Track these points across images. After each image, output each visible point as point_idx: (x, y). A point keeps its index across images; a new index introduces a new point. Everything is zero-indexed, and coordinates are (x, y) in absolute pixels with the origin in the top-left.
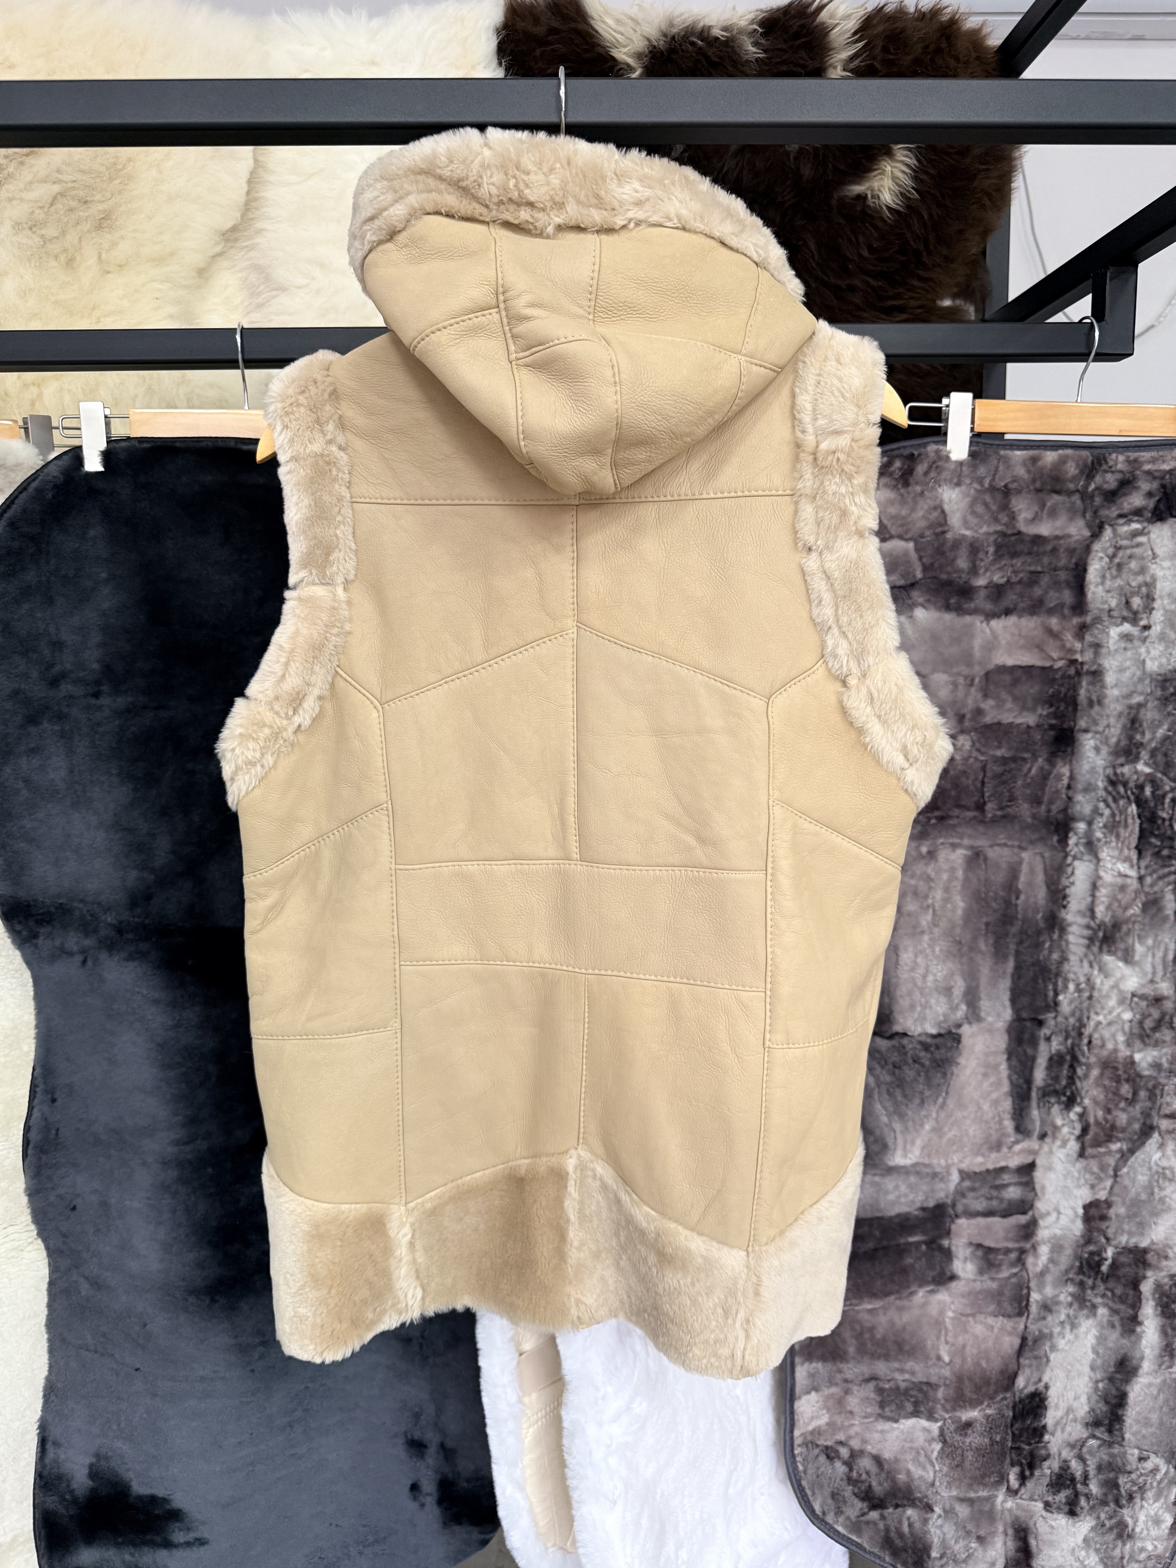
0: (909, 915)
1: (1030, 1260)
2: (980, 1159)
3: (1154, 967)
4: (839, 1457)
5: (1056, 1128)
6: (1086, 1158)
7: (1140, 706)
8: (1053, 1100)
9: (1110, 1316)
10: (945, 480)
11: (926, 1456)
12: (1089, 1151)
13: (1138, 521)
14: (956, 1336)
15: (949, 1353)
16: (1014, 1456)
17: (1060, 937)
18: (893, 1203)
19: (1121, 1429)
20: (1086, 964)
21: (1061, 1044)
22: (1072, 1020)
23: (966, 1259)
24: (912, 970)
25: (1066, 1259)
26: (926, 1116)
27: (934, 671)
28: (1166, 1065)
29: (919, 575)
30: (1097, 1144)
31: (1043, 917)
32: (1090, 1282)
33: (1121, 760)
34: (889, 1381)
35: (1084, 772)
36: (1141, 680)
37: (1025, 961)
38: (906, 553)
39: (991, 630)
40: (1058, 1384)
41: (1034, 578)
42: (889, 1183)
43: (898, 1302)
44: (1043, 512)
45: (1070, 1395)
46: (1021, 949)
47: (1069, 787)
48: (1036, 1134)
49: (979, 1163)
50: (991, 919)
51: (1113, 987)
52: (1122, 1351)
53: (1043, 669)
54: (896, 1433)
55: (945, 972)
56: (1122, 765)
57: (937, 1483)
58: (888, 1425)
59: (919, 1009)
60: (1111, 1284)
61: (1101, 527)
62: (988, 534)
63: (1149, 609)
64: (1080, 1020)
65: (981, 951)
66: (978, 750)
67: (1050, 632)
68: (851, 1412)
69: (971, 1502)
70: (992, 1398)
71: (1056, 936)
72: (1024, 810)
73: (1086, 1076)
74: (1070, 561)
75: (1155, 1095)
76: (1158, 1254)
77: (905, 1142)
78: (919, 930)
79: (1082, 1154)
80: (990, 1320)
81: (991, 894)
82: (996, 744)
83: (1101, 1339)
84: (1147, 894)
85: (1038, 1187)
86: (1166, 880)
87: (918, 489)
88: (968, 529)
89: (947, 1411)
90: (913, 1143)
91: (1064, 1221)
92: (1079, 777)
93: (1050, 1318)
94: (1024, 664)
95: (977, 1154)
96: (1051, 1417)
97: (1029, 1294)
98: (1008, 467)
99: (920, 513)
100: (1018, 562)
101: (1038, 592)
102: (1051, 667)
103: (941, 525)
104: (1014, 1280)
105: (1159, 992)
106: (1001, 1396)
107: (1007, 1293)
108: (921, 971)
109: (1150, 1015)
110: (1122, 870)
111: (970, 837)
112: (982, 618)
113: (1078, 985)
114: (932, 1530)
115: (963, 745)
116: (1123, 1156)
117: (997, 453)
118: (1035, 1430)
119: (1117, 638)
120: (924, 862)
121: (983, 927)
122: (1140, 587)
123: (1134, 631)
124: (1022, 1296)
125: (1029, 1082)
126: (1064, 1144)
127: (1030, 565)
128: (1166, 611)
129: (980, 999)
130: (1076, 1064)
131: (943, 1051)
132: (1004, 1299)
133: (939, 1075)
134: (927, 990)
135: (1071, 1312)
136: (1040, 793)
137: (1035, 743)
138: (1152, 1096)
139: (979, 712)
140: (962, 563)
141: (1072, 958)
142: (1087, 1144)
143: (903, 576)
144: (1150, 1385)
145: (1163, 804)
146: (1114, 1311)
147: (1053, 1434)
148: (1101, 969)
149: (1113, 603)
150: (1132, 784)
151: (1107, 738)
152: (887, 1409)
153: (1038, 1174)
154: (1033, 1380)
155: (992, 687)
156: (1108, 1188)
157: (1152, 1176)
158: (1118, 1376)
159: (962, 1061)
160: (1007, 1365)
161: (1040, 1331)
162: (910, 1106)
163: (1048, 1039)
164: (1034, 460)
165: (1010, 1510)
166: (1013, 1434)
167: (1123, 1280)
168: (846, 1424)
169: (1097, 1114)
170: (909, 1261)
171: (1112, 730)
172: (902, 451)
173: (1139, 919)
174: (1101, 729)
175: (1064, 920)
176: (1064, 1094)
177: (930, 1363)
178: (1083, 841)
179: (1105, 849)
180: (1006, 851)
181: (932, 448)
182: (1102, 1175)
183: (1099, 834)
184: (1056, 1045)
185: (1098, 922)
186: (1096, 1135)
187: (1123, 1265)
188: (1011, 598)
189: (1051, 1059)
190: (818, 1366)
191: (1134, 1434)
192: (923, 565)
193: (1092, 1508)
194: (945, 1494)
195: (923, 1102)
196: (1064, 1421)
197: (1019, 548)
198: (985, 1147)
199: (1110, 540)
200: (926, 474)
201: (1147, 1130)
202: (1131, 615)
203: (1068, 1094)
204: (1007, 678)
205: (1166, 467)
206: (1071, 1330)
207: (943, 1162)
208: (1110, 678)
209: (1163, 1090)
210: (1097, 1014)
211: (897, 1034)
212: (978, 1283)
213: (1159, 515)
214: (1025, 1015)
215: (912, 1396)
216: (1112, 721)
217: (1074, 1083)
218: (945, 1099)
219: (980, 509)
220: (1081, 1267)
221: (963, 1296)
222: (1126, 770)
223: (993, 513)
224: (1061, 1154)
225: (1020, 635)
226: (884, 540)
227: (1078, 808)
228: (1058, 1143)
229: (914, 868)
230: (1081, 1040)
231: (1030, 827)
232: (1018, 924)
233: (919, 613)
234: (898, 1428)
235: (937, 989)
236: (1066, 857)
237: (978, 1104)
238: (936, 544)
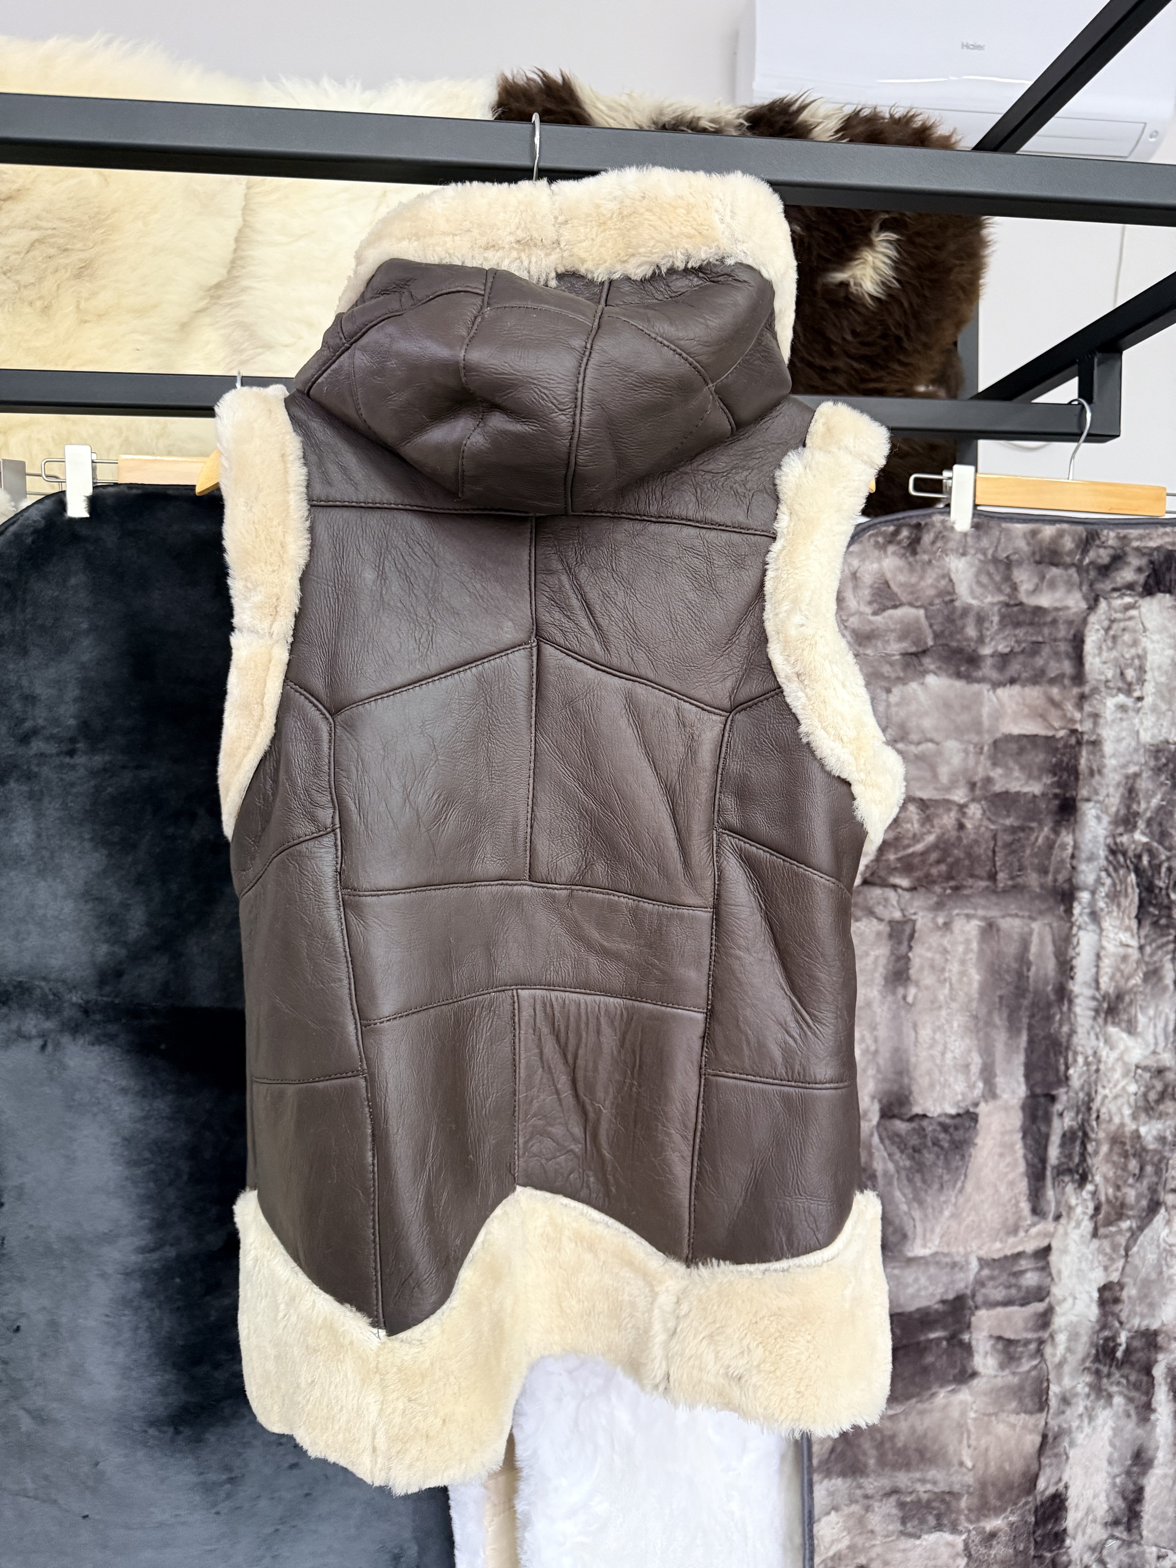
0: (927, 988)
1: (1048, 1350)
2: (998, 1245)
3: (1156, 1038)
5: (1070, 1209)
6: (1099, 1238)
7: (1136, 775)
8: (1067, 1179)
9: (1126, 1405)
10: (952, 550)
12: (1102, 1231)
13: (1130, 595)
14: (978, 1439)
15: (972, 1458)
17: (1070, 1009)
18: (913, 1297)
19: (1139, 1527)
20: (1093, 1036)
21: (1073, 1120)
22: (1081, 1095)
23: (986, 1353)
24: (931, 1047)
25: (1083, 1347)
26: (945, 1202)
27: (947, 737)
28: (1170, 1138)
29: (930, 643)
30: (1109, 1223)
31: (1053, 989)
32: (1105, 1370)
33: (1121, 829)
34: (911, 1493)
35: (1087, 841)
36: (1136, 750)
37: (1037, 1035)
38: (917, 620)
39: (998, 699)
40: (1077, 1482)
41: (1035, 649)
42: (909, 1275)
43: (919, 1406)
44: (1042, 584)
45: (1089, 1493)
46: (1033, 1022)
47: (1073, 856)
48: (1051, 1216)
49: (998, 1249)
50: (1005, 992)
51: (1118, 1060)
52: (1139, 1442)
53: (1047, 738)
54: (919, 1550)
55: (963, 1049)
56: (1121, 835)
58: (910, 1542)
59: (938, 1088)
60: (1126, 1370)
61: (1096, 600)
62: (993, 604)
63: (1141, 681)
64: (1089, 1094)
65: (995, 1026)
66: (989, 819)
67: (1052, 702)
68: (872, 1532)
70: (1015, 1504)
71: (1065, 1008)
72: (1033, 879)
73: (1096, 1152)
74: (1069, 632)
75: (1161, 1170)
76: (1168, 1335)
77: (925, 1231)
78: (937, 1005)
79: (1095, 1234)
80: (1013, 1418)
81: (1005, 966)
82: (1005, 813)
83: (1117, 1431)
84: (1147, 964)
85: (1054, 1271)
86: (1165, 949)
87: (926, 557)
88: (974, 598)
89: (971, 1522)
90: (932, 1231)
91: (1080, 1307)
92: (1082, 846)
93: (1068, 1412)
94: (1029, 733)
95: (995, 1241)
96: (1071, 1520)
97: (1048, 1388)
98: (1010, 540)
99: (930, 581)
100: (1020, 632)
101: (1039, 662)
102: (1053, 737)
103: (949, 593)
104: (1034, 1373)
105: (1161, 1064)
106: (1023, 1500)
107: (1028, 1388)
108: (940, 1048)
109: (1153, 1087)
110: (1124, 939)
111: (984, 907)
112: (988, 686)
113: (1086, 1058)
115: (974, 814)
116: (1132, 1235)
117: (1000, 526)
118: (1057, 1534)
119: (1113, 708)
120: (939, 933)
121: (997, 1000)
122: (1133, 659)
123: (1129, 702)
124: (1041, 1390)
125: (1043, 1160)
126: (1078, 1225)
127: (1032, 635)
128: (1157, 683)
129: (995, 1076)
130: (1086, 1141)
131: (961, 1132)
132: (1025, 1394)
133: (958, 1157)
134: (946, 1068)
135: (1089, 1404)
136: (1046, 863)
137: (1041, 812)
138: (1158, 1172)
139: (988, 780)
140: (971, 631)
141: (1080, 1031)
142: (1100, 1223)
143: (915, 643)
144: (1165, 1476)
145: (1159, 873)
146: (1130, 1400)
147: (1074, 1538)
148: (1106, 1042)
149: (1110, 674)
150: (1130, 854)
151: (1107, 807)
152: (909, 1525)
153: (1053, 1258)
154: (1053, 1480)
155: (1000, 755)
156: (1120, 1268)
157: (1160, 1254)
158: (1135, 1469)
159: (979, 1141)
160: (1028, 1467)
161: (1059, 1427)
162: (930, 1192)
163: (1061, 1115)
164: (1034, 533)
166: (1036, 1542)
167: (1137, 1366)
168: (867, 1545)
169: (1107, 1192)
170: (929, 1359)
171: (1112, 799)
172: (907, 520)
173: (1141, 989)
174: (1101, 798)
175: (1071, 991)
176: (1077, 1172)
177: (953, 1470)
178: (1087, 911)
179: (1107, 918)
180: (1017, 922)
181: (937, 518)
182: (1115, 1256)
183: (1101, 904)
184: (1068, 1121)
185: (1102, 992)
186: (1108, 1214)
187: (1136, 1350)
188: (1015, 668)
189: (1064, 1135)
190: (838, 1483)
191: (1152, 1531)
192: (934, 632)
195: (942, 1187)
196: (1084, 1522)
197: (1021, 618)
198: (1002, 1231)
199: (1104, 613)
200: (933, 543)
201: (1154, 1206)
202: (1125, 686)
203: (1081, 1171)
204: (1014, 747)
205: (1153, 544)
206: (1089, 1423)
207: (962, 1250)
208: (1108, 748)
209: (1167, 1164)
210: (1104, 1087)
211: (917, 1115)
212: (999, 1379)
213: (1149, 590)
214: (1038, 1091)
215: (933, 1508)
216: (1111, 790)
217: (1085, 1160)
219: (984, 579)
220: (1097, 1355)
221: (985, 1394)
222: (1125, 839)
223: (996, 583)
224: (1075, 1235)
225: (1024, 705)
226: (895, 607)
227: (1082, 877)
228: (1073, 1224)
229: (931, 940)
230: (1090, 1115)
231: (1039, 896)
232: (1030, 996)
233: (931, 680)
234: (920, 1545)
235: (955, 1066)
236: (1071, 928)
237: (995, 1186)
238: (946, 612)
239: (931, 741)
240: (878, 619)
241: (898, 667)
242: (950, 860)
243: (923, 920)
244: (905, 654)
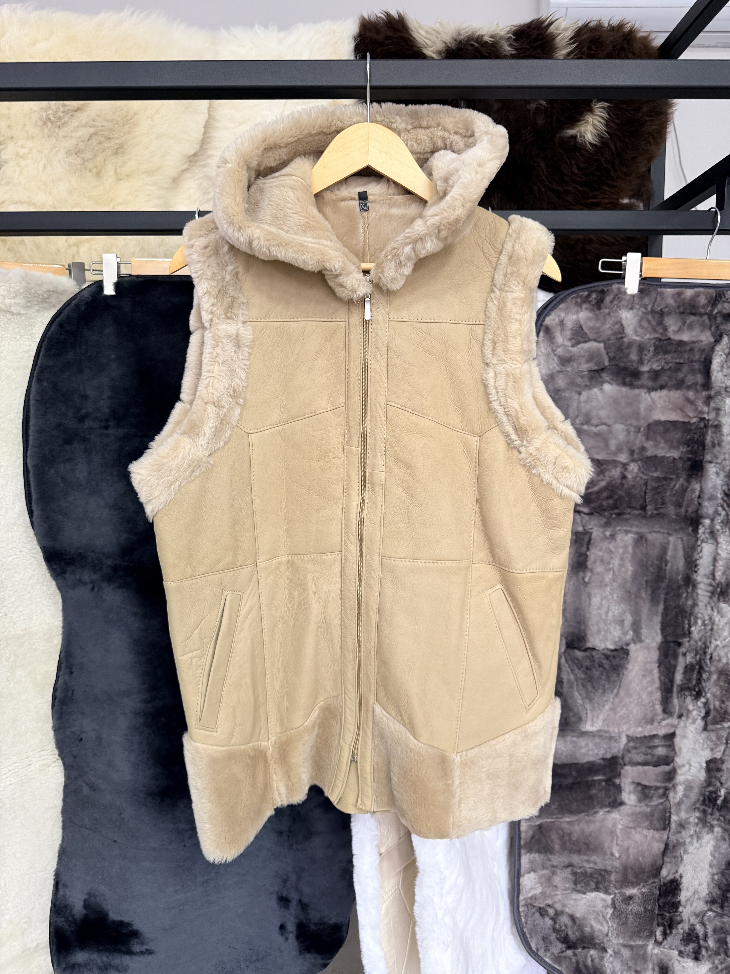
0: (598, 574)
1: (671, 795)
2: (640, 729)
4: (548, 915)
6: (708, 731)
8: (687, 693)
9: (723, 833)
10: (624, 306)
11: (603, 916)
12: (710, 727)
14: (623, 841)
15: (619, 851)
16: (660, 920)
17: (693, 591)
18: (585, 755)
20: (709, 608)
21: (693, 658)
22: (700, 644)
23: (630, 792)
24: (599, 608)
25: (694, 795)
26: (606, 701)
27: (615, 423)
29: (607, 363)
30: (715, 723)
31: (682, 578)
32: (710, 811)
34: (580, 867)
35: (709, 488)
37: (670, 605)
38: (599, 350)
39: (651, 398)
40: (689, 875)
41: (678, 367)
42: (582, 742)
43: (587, 818)
44: (684, 326)
45: (696, 882)
46: (668, 597)
47: (699, 497)
48: (676, 714)
49: (639, 731)
50: (649, 578)
51: (726, 624)
53: (684, 423)
54: (584, 901)
55: (620, 611)
57: (610, 934)
58: (578, 896)
59: (603, 633)
60: (723, 812)
61: (721, 336)
62: (650, 339)
64: (705, 643)
65: (642, 598)
66: (643, 473)
67: (688, 400)
68: (556, 886)
69: (631, 948)
70: (646, 882)
71: (690, 590)
72: (671, 510)
73: (709, 679)
74: (701, 357)
77: (593, 716)
78: (603, 584)
79: (705, 729)
80: (645, 832)
81: (650, 562)
82: (654, 469)
83: (716, 848)
85: (677, 748)
87: (607, 311)
88: (637, 336)
89: (617, 889)
90: (598, 717)
91: (693, 771)
92: (706, 491)
93: (683, 832)
94: (672, 420)
95: (638, 726)
96: (683, 896)
97: (670, 816)
98: (663, 298)
99: (608, 326)
100: (668, 357)
101: (681, 375)
102: (689, 422)
103: (620, 333)
104: (661, 807)
106: (652, 880)
107: (657, 814)
108: (605, 609)
111: (637, 526)
112: (646, 391)
113: (704, 622)
114: (606, 964)
115: (633, 469)
117: (656, 290)
118: (673, 904)
120: (607, 541)
121: (644, 583)
124: (665, 817)
125: (672, 681)
126: (694, 721)
127: (676, 359)
129: (641, 628)
130: (702, 672)
131: (618, 660)
132: (654, 818)
133: (615, 675)
134: (609, 622)
135: (698, 829)
136: (681, 500)
137: (678, 469)
139: (643, 449)
140: (634, 356)
141: (700, 604)
142: (708, 722)
143: (596, 364)
146: (725, 830)
147: (685, 907)
148: (718, 612)
151: (724, 467)
152: (579, 886)
153: (677, 740)
154: (672, 871)
155: (652, 434)
156: (722, 751)
158: (727, 872)
159: (630, 666)
160: (655, 861)
161: (677, 840)
162: (596, 693)
163: (684, 655)
164: (679, 294)
165: (656, 955)
166: (659, 905)
168: (552, 893)
169: (715, 703)
170: (594, 792)
171: (727, 462)
172: (597, 288)
174: (719, 461)
175: (695, 580)
176: (695, 690)
177: (607, 857)
178: (708, 531)
179: (722, 536)
180: (659, 536)
181: (615, 286)
182: (719, 743)
183: (718, 527)
184: (689, 658)
185: (717, 582)
186: (715, 717)
188: (663, 379)
189: (686, 667)
190: (535, 856)
192: (609, 357)
193: (710, 956)
194: (615, 941)
195: (604, 692)
196: (692, 899)
197: (669, 348)
198: (644, 721)
199: (726, 344)
200: (612, 302)
203: (697, 690)
204: (661, 428)
206: (697, 841)
207: (616, 730)
208: (726, 430)
210: (716, 640)
211: (589, 648)
212: (638, 808)
214: (670, 639)
215: (594, 878)
216: (727, 456)
217: (701, 683)
218: (618, 690)
219: (645, 324)
220: (704, 801)
221: (628, 816)
223: (653, 326)
224: (692, 728)
225: (669, 402)
226: (585, 342)
227: (705, 510)
228: (690, 721)
229: (601, 545)
230: (706, 656)
231: (674, 521)
232: (666, 582)
233: (607, 387)
234: (586, 898)
235: (614, 621)
236: (697, 540)
237: (639, 694)
238: (617, 345)
239: (605, 424)
240: (575, 350)
241: (586, 379)
242: (616, 497)
243: (596, 533)
244: (590, 371)
